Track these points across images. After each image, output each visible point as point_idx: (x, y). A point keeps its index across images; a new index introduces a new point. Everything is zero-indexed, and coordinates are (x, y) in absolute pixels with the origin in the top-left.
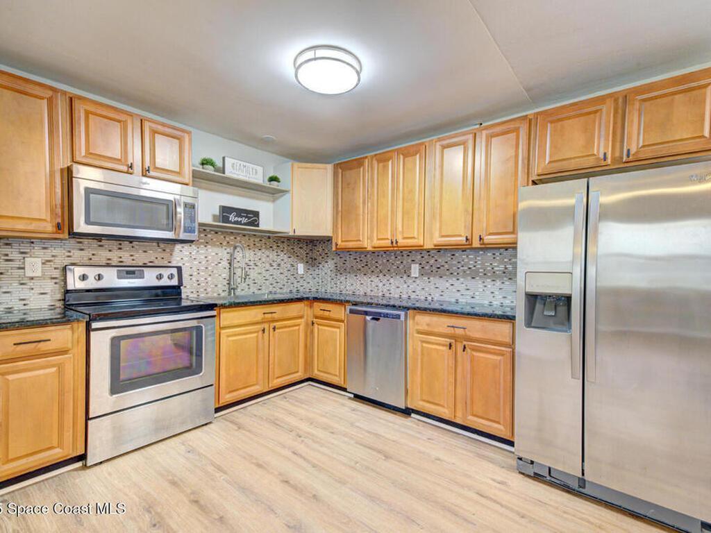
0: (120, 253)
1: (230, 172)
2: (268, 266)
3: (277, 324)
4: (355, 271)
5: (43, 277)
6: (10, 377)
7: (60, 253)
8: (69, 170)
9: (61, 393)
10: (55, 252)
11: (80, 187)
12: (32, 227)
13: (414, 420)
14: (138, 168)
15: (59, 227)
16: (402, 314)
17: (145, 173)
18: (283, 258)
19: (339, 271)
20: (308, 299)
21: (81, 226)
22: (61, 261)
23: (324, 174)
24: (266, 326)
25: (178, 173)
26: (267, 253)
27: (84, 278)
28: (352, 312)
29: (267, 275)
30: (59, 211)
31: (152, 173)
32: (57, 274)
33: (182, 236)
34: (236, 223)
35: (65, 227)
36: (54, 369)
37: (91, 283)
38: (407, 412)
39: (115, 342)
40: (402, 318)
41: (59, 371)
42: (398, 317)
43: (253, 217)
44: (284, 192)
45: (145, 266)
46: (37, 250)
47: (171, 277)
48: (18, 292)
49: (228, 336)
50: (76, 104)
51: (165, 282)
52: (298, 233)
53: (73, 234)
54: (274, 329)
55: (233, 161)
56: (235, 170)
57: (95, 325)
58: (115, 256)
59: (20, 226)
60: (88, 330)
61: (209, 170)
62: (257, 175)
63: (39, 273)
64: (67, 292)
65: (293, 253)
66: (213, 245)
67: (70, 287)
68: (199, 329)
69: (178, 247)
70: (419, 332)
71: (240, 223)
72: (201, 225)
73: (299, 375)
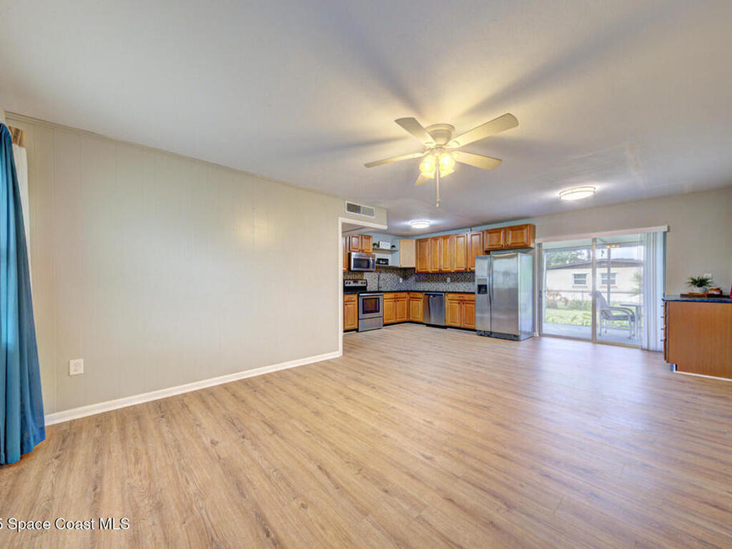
1: (381, 247)
2: (390, 279)
3: (399, 299)
4: (425, 280)
6: (348, 306)
8: (350, 253)
11: (352, 258)
14: (361, 250)
15: (347, 269)
16: (444, 294)
17: (363, 251)
18: (396, 276)
19: (417, 281)
20: (407, 291)
21: (352, 269)
23: (412, 244)
24: (396, 300)
25: (369, 250)
27: (347, 283)
28: (425, 295)
29: (390, 283)
38: (445, 327)
39: (363, 300)
40: (444, 296)
41: (354, 306)
42: (442, 295)
43: (387, 261)
44: (397, 251)
45: (358, 279)
47: (364, 283)
49: (385, 302)
52: (402, 266)
53: (350, 271)
55: (382, 242)
56: (382, 245)
57: (360, 295)
58: (351, 277)
60: (358, 296)
61: (375, 247)
62: (388, 246)
65: (400, 274)
66: (375, 272)
67: (345, 286)
68: (379, 299)
69: (366, 273)
70: (449, 300)
71: (383, 264)
73: (405, 319)
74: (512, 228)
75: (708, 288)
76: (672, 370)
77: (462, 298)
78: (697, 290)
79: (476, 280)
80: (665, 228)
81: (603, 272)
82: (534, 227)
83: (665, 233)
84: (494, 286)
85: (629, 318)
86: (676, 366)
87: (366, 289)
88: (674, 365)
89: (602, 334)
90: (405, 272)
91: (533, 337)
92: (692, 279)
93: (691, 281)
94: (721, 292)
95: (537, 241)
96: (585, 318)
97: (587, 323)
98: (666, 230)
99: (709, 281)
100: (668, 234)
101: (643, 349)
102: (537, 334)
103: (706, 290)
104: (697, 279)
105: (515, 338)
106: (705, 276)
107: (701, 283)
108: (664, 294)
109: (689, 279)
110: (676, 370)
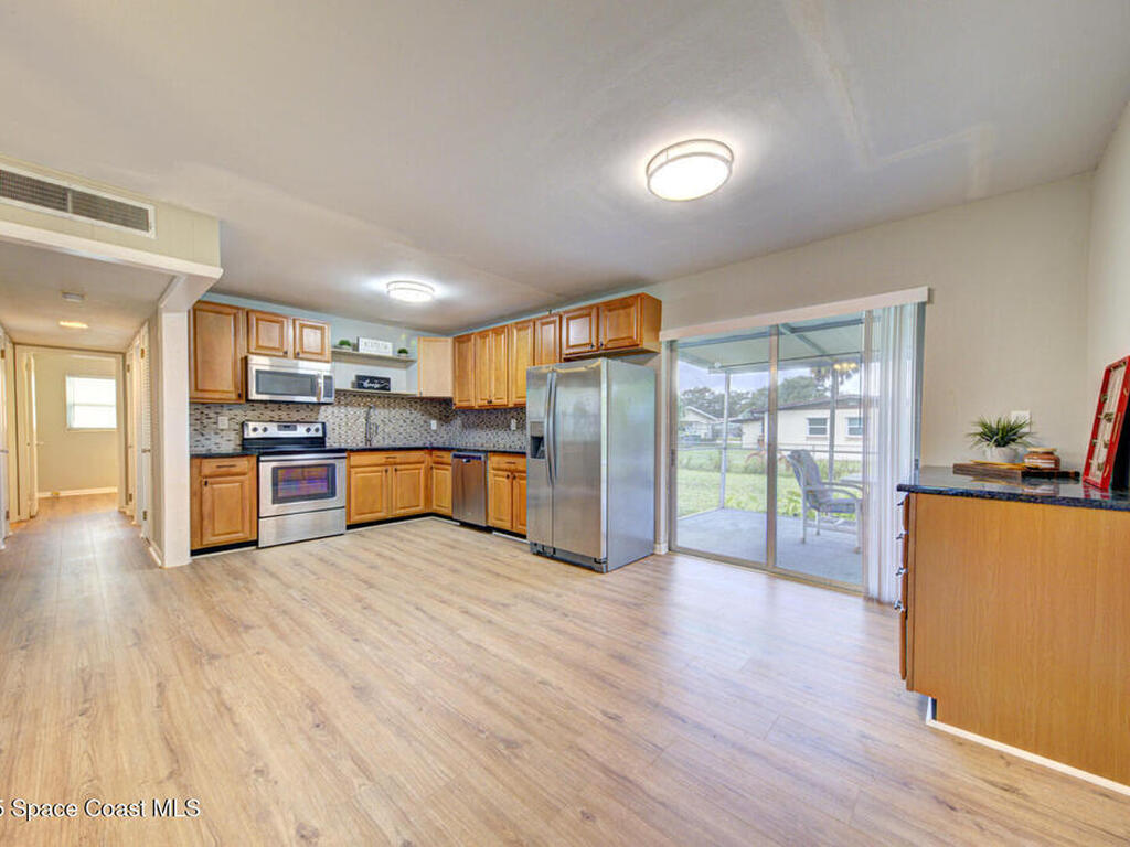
0: (280, 413)
1: (363, 350)
2: (401, 422)
3: (399, 467)
4: (476, 426)
5: (229, 430)
6: (215, 486)
7: (240, 414)
8: (246, 358)
9: (243, 499)
10: (237, 412)
11: (253, 369)
12: (224, 396)
13: (495, 536)
14: (291, 354)
15: (240, 396)
16: (483, 456)
17: (297, 356)
18: (416, 416)
19: (465, 426)
20: (427, 448)
21: (254, 396)
22: (240, 419)
23: (446, 346)
24: (389, 468)
25: (321, 354)
26: (401, 411)
27: (255, 430)
28: (455, 456)
29: (401, 430)
30: (239, 385)
31: (301, 356)
32: (238, 427)
33: (323, 400)
34: (369, 388)
35: (243, 395)
36: (238, 484)
37: (260, 434)
38: (488, 530)
39: (275, 470)
40: (483, 459)
41: (242, 486)
42: (480, 458)
43: (385, 383)
44: (413, 361)
45: (298, 422)
46: (225, 411)
47: (317, 430)
48: (215, 439)
49: (356, 473)
50: (251, 314)
51: (312, 434)
52: (424, 395)
53: (248, 401)
54: (396, 470)
55: (367, 340)
56: (367, 347)
57: (262, 458)
58: (276, 415)
59: (217, 396)
60: (258, 461)
61: (346, 349)
62: (386, 349)
63: (226, 427)
64: (244, 439)
65: (426, 412)
66: (352, 405)
67: (246, 436)
68: (333, 466)
69: (323, 408)
70: (494, 469)
71: (373, 388)
72: (337, 391)
73: (421, 509)
74: (610, 307)
75: (1021, 449)
76: (922, 711)
77: (513, 467)
78: (994, 455)
79: (528, 426)
80: (920, 294)
81: (851, 416)
82: (657, 304)
83: (922, 307)
84: (559, 439)
85: (857, 507)
86: (934, 702)
87: (324, 443)
88: (930, 699)
89: (807, 540)
90: (441, 408)
91: (653, 554)
92: (984, 425)
93: (980, 430)
94: (1057, 461)
95: (666, 335)
96: (791, 500)
97: (795, 508)
98: (925, 299)
99: (1025, 430)
100: (927, 307)
101: (869, 599)
102: (662, 548)
103: (1016, 457)
104: (994, 426)
105: (595, 566)
106: (1015, 416)
107: (1004, 436)
108: (916, 460)
109: (975, 424)
110: (934, 717)
